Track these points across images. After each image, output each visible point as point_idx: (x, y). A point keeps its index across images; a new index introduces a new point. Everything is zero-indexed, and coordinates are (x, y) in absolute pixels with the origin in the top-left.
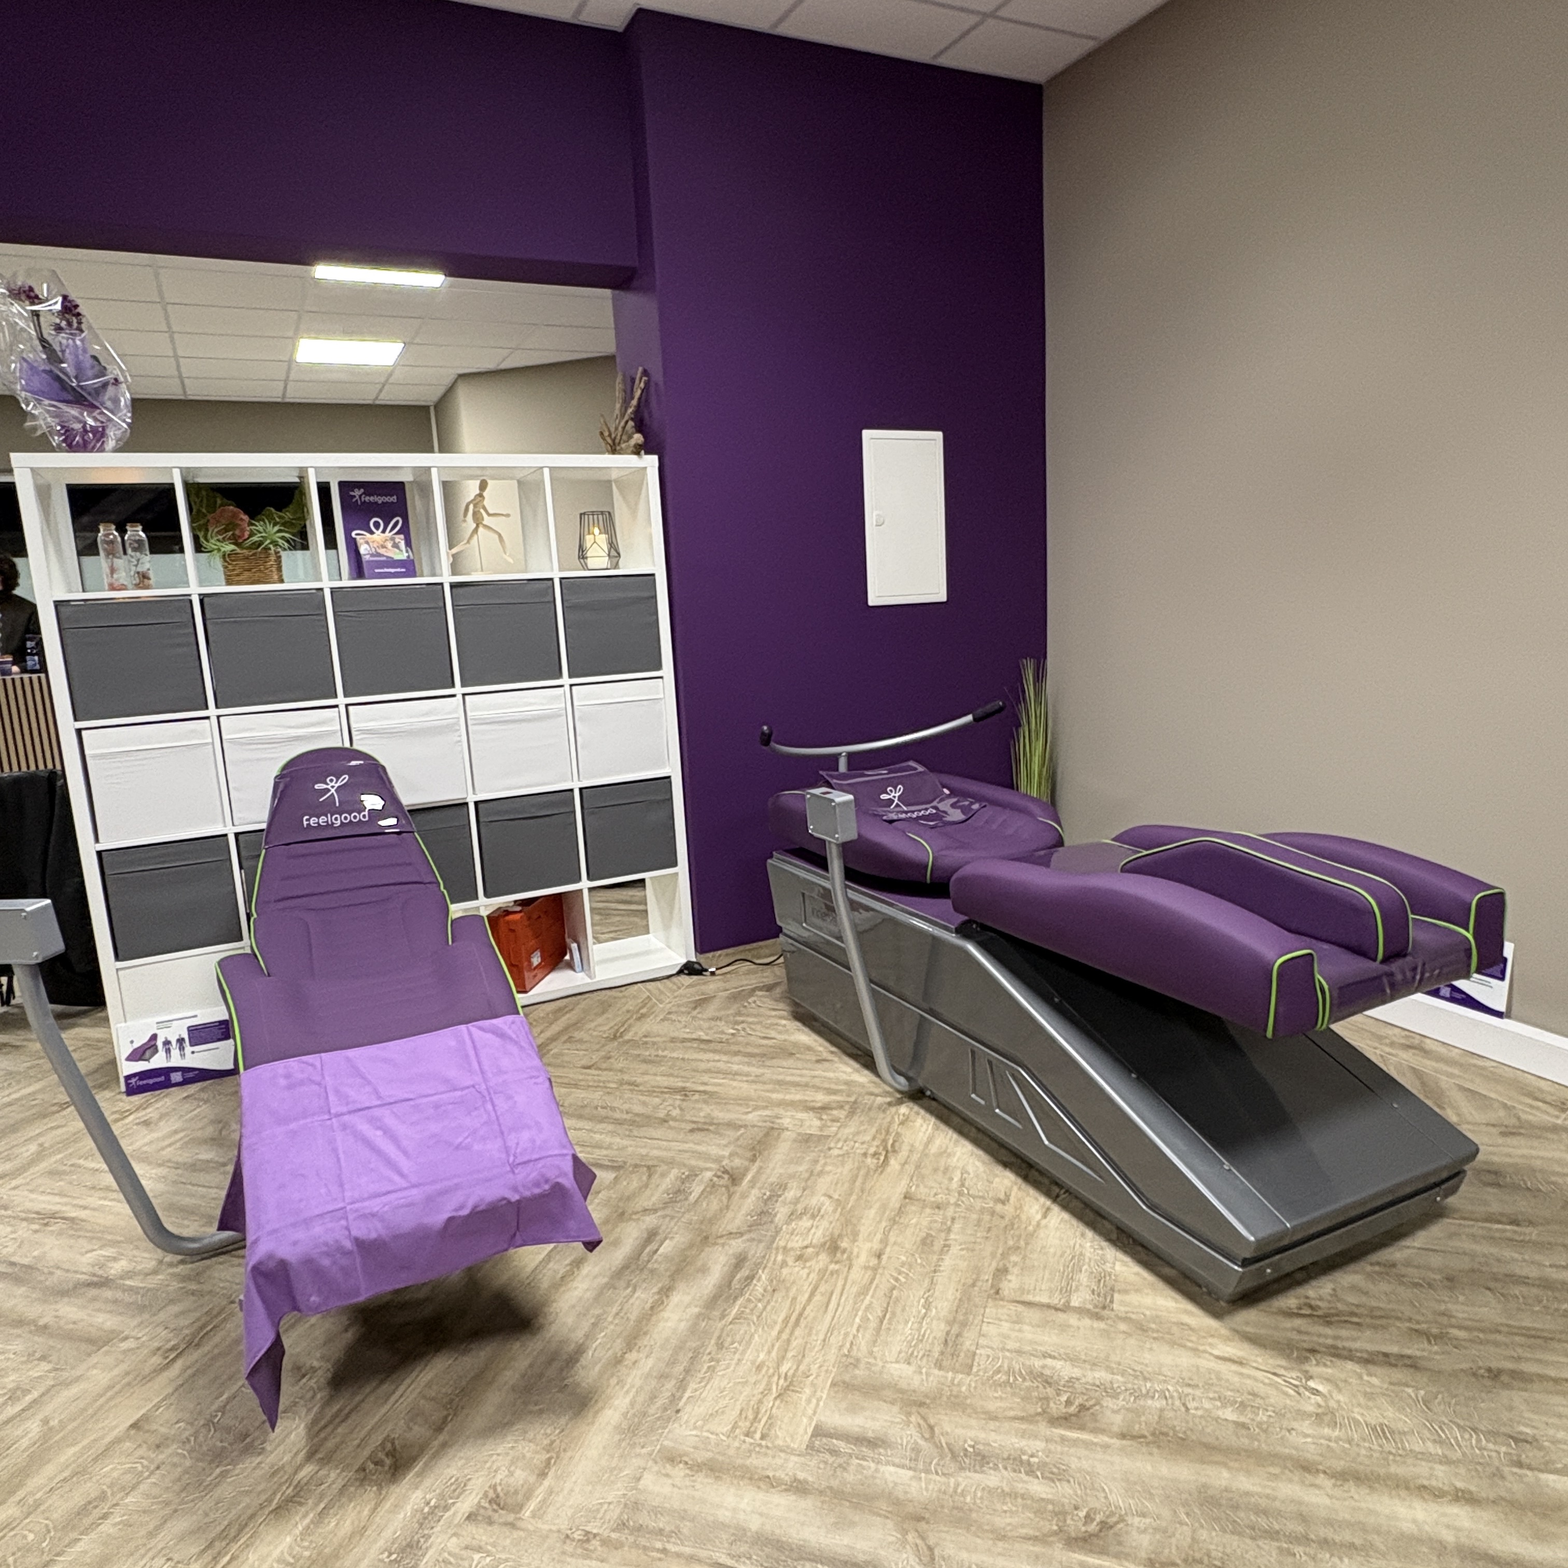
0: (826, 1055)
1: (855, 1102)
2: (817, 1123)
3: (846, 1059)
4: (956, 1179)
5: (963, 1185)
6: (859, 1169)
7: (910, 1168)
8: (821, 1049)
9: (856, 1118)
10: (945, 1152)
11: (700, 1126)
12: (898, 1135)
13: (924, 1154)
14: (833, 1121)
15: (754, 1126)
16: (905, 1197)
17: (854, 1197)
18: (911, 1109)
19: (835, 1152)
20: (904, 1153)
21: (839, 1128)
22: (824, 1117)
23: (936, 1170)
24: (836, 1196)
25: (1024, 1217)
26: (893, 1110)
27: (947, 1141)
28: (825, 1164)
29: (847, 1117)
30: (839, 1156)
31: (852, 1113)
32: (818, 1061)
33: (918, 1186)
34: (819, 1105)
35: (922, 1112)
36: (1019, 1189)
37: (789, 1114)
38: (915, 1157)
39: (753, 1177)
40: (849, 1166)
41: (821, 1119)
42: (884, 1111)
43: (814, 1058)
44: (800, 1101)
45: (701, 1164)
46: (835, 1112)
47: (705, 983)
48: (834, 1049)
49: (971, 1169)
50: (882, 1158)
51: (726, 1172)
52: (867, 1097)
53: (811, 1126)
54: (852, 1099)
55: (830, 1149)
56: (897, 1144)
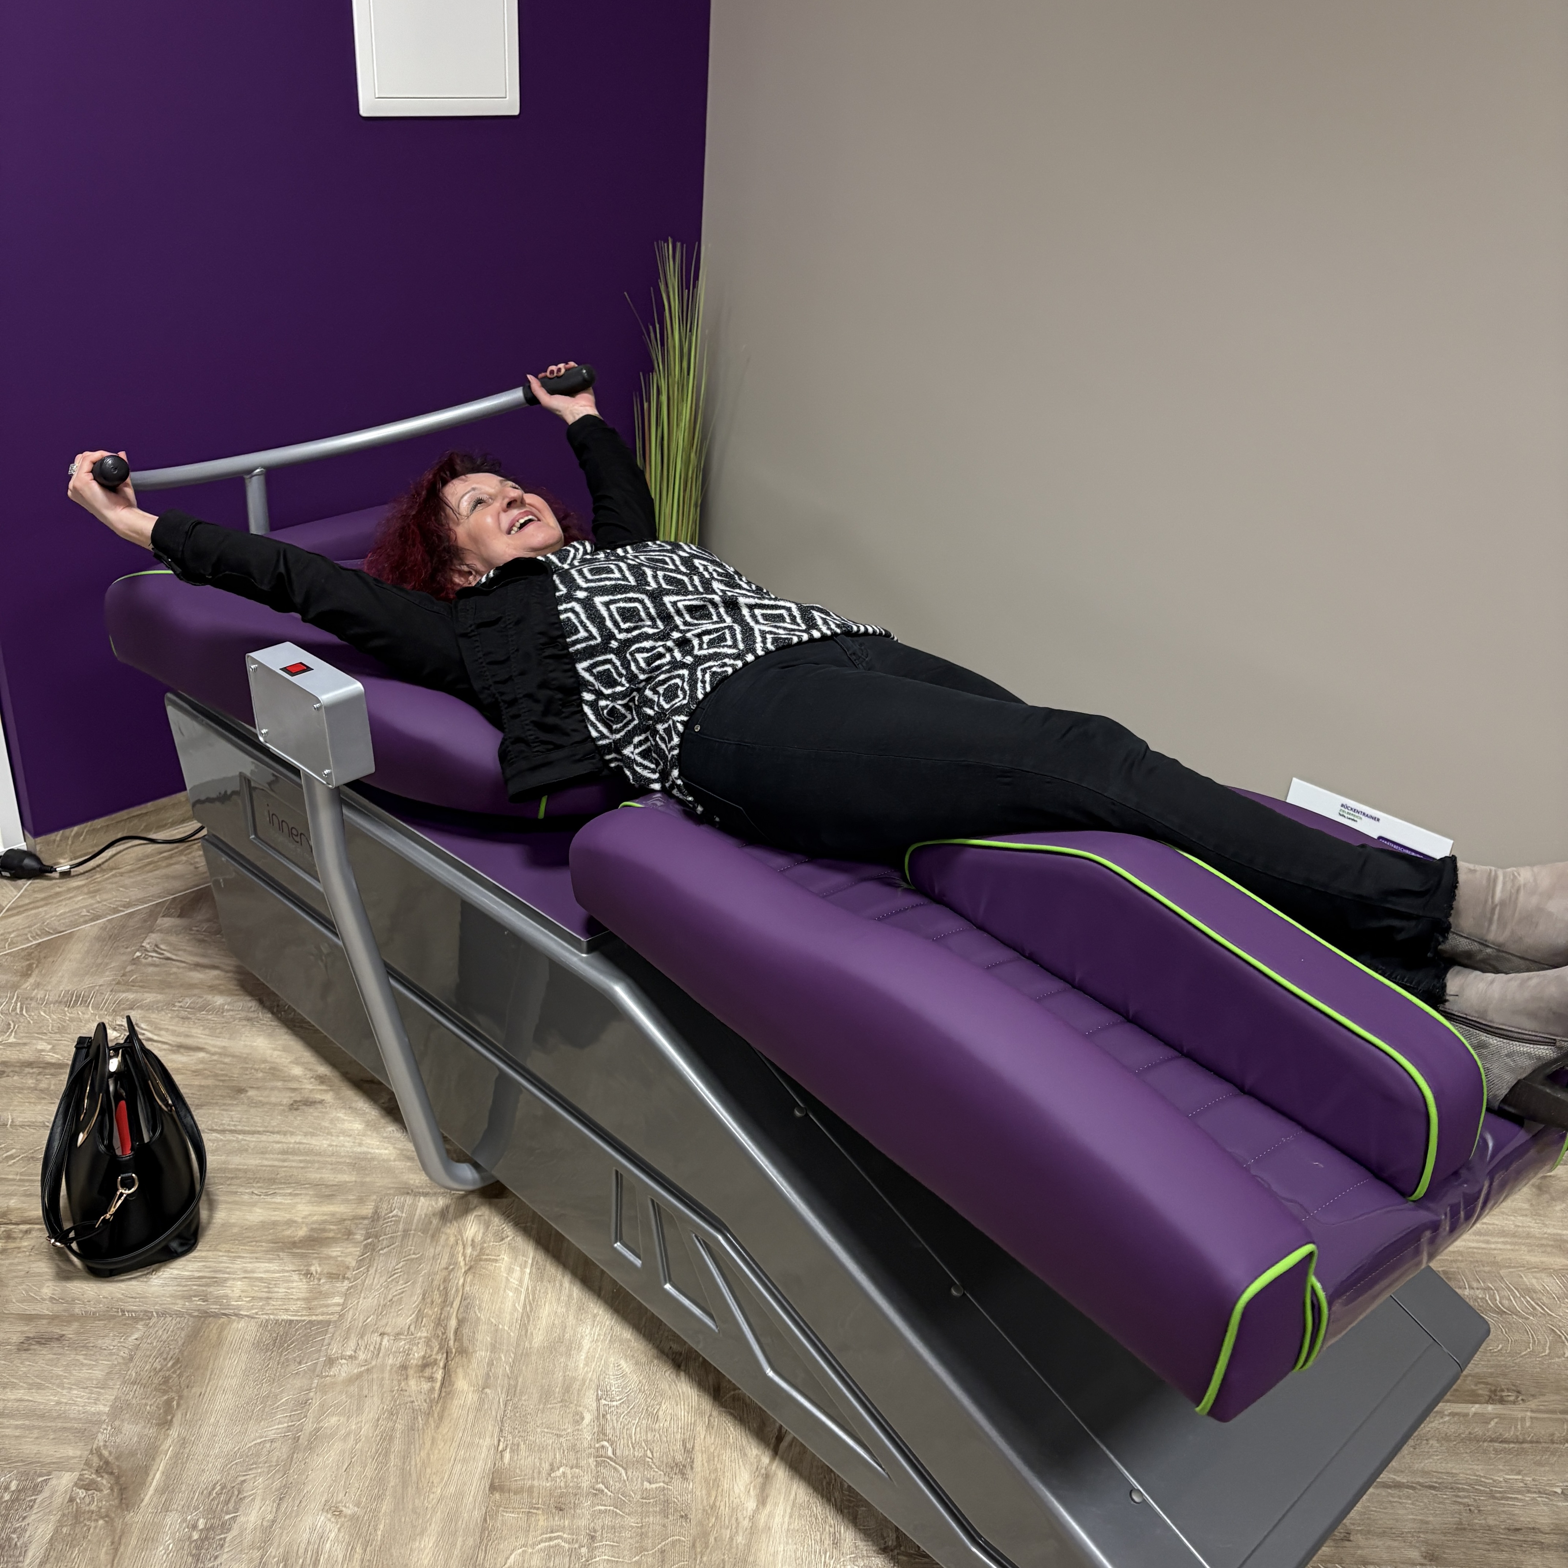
0: (309, 1086)
1: (376, 1217)
2: (299, 1286)
3: (350, 1093)
4: (588, 1417)
5: (602, 1433)
6: (392, 1414)
7: (496, 1396)
8: (297, 1071)
9: (379, 1264)
10: (561, 1340)
11: (43, 1327)
12: (467, 1303)
13: (522, 1355)
14: (333, 1277)
15: (162, 1314)
16: (493, 1488)
17: (386, 1506)
18: (487, 1226)
19: (343, 1370)
20: (481, 1354)
21: (346, 1295)
22: (315, 1268)
23: (546, 1395)
24: (350, 1510)
25: (724, 1510)
26: (451, 1230)
27: (561, 1310)
28: (323, 1409)
29: (360, 1263)
30: (352, 1380)
31: (370, 1249)
32: (294, 1106)
33: (515, 1448)
34: (302, 1232)
35: (509, 1231)
36: (709, 1426)
37: (238, 1265)
38: (503, 1366)
39: (167, 1475)
40: (373, 1407)
41: (308, 1274)
42: (434, 1237)
43: (286, 1098)
44: (264, 1226)
45: (49, 1450)
46: (335, 1251)
47: (47, 901)
48: (323, 1069)
49: (614, 1384)
50: (439, 1375)
51: (105, 1468)
52: (397, 1200)
53: (287, 1299)
54: (367, 1209)
55: (331, 1362)
56: (466, 1331)
